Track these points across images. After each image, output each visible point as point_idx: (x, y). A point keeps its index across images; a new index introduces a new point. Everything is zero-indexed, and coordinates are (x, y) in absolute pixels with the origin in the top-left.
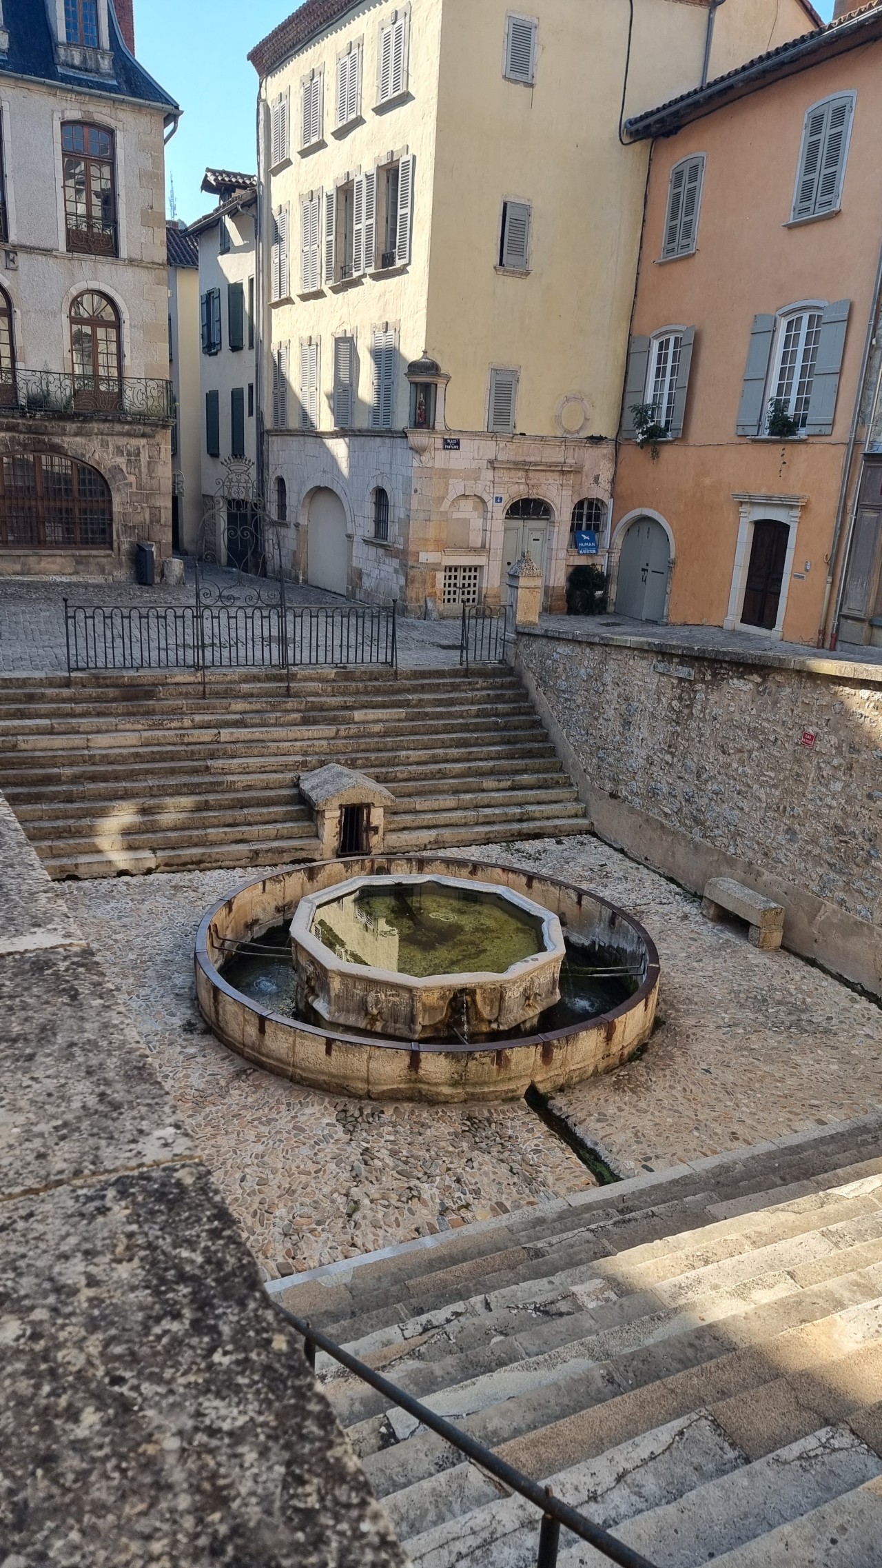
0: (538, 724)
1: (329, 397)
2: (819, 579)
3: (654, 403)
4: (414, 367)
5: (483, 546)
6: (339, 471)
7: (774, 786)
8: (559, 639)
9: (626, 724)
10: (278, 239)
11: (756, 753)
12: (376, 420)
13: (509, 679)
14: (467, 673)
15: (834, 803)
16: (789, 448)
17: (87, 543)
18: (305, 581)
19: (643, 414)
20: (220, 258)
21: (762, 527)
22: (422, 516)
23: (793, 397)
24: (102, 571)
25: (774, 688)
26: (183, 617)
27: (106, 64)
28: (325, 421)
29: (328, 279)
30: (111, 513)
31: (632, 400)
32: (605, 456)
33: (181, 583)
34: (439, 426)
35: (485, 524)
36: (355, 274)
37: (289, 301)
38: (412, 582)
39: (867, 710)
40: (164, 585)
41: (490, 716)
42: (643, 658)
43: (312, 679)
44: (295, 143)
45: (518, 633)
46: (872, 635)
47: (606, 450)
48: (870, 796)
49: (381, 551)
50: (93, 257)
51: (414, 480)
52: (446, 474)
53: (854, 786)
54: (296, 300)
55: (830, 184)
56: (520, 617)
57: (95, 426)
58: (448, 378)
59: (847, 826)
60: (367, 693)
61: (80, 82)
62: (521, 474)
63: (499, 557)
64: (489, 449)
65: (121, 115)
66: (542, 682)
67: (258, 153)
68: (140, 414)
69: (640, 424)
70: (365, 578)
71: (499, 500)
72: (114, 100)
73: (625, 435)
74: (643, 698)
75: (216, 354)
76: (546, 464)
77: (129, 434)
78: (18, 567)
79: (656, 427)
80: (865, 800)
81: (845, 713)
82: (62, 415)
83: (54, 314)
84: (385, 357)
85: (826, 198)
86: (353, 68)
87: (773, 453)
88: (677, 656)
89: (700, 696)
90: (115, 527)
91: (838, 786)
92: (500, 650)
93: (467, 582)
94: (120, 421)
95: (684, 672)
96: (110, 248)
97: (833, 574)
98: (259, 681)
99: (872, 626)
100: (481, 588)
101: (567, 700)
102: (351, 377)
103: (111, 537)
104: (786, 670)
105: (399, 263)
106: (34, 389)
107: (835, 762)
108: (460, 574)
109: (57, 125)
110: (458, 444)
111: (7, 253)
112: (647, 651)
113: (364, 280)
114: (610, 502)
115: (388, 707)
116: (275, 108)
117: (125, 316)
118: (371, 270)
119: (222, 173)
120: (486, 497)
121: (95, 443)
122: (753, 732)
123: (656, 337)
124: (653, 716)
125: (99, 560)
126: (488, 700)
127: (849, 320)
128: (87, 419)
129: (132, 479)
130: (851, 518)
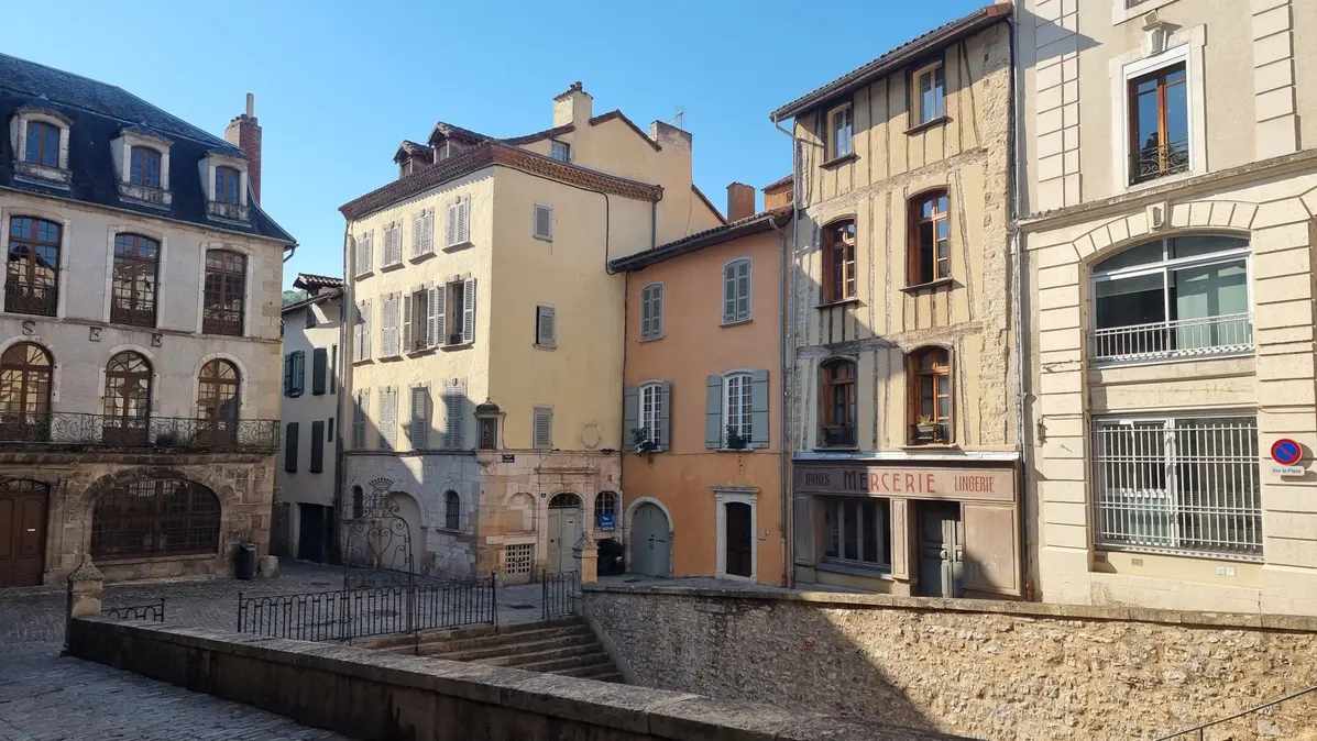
0: (606, 658)
1: (405, 427)
2: (776, 540)
3: (645, 427)
4: (481, 408)
5: (534, 530)
6: (414, 479)
7: (791, 682)
8: (618, 593)
9: (678, 650)
10: (360, 321)
11: (775, 660)
12: (447, 444)
13: (580, 626)
14: (549, 624)
15: (833, 688)
16: (743, 457)
17: (193, 549)
18: (379, 566)
19: (640, 435)
20: (305, 331)
21: (730, 507)
22: (488, 509)
23: (740, 424)
24: (207, 570)
25: (780, 614)
26: (305, 602)
27: (244, 215)
28: (402, 444)
29: (405, 349)
30: (219, 523)
31: (629, 426)
32: (614, 462)
33: (275, 575)
34: (499, 447)
35: (534, 513)
36: (429, 347)
37: (370, 362)
38: (481, 559)
39: (842, 622)
40: (262, 579)
41: (571, 656)
42: (686, 601)
43: (433, 640)
44: (377, 263)
45: (584, 591)
46: (816, 575)
47: (615, 458)
48: (855, 679)
49: (452, 538)
50: (223, 336)
51: (482, 485)
52: (505, 479)
53: (843, 674)
54: (377, 361)
55: (744, 305)
56: (584, 579)
57: (214, 456)
58: (504, 415)
59: (844, 702)
60: (476, 647)
61: (225, 226)
62: (558, 477)
63: (546, 536)
64: (535, 461)
65: (252, 246)
66: (607, 625)
67: (345, 267)
68: (253, 445)
69: (638, 441)
70: (438, 559)
71: (543, 495)
72: (249, 237)
73: (626, 448)
74: (688, 629)
75: (297, 396)
76: (576, 469)
77: (241, 461)
78: (131, 574)
79: (650, 442)
80: (853, 683)
81: (829, 625)
82: (187, 449)
83: (188, 376)
84: (455, 402)
85: (743, 312)
86: (426, 224)
87: (732, 461)
88: (711, 597)
89: (730, 624)
90: (221, 534)
91: (834, 675)
92: (570, 605)
93: (522, 556)
94: (236, 452)
95: (716, 608)
96: (237, 330)
97: (785, 536)
98: (392, 645)
99: (816, 570)
100: (533, 561)
101: (629, 637)
102: (425, 413)
103: (217, 543)
104: (787, 600)
105: (465, 342)
106: (165, 431)
107: (829, 660)
108: (517, 551)
109: (204, 252)
110: (513, 458)
111: (154, 335)
112: (687, 596)
113: (436, 351)
114: (620, 493)
115: (498, 656)
116: (360, 241)
117: (245, 376)
118: (443, 345)
119: (311, 276)
120: (534, 494)
121: (212, 468)
122: (771, 645)
123: (643, 386)
124: (698, 642)
125: (206, 562)
126: (567, 643)
127: (768, 380)
128: (208, 451)
129: (240, 494)
130: (790, 499)
